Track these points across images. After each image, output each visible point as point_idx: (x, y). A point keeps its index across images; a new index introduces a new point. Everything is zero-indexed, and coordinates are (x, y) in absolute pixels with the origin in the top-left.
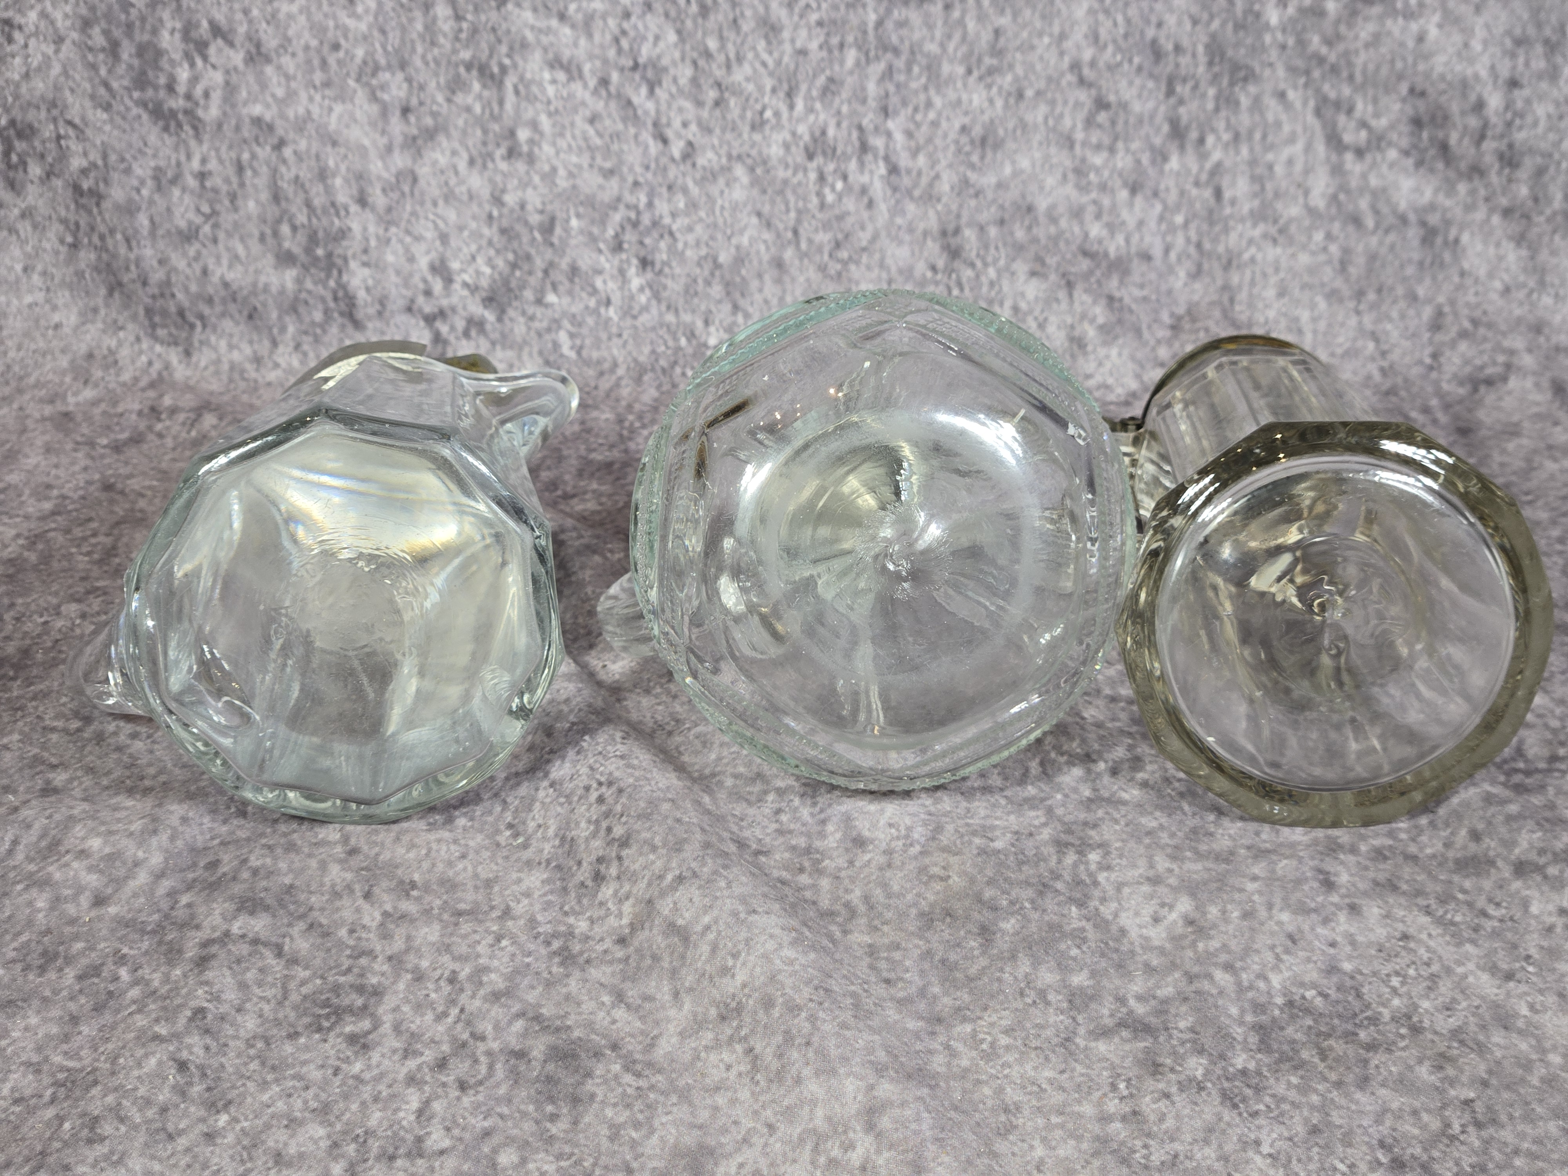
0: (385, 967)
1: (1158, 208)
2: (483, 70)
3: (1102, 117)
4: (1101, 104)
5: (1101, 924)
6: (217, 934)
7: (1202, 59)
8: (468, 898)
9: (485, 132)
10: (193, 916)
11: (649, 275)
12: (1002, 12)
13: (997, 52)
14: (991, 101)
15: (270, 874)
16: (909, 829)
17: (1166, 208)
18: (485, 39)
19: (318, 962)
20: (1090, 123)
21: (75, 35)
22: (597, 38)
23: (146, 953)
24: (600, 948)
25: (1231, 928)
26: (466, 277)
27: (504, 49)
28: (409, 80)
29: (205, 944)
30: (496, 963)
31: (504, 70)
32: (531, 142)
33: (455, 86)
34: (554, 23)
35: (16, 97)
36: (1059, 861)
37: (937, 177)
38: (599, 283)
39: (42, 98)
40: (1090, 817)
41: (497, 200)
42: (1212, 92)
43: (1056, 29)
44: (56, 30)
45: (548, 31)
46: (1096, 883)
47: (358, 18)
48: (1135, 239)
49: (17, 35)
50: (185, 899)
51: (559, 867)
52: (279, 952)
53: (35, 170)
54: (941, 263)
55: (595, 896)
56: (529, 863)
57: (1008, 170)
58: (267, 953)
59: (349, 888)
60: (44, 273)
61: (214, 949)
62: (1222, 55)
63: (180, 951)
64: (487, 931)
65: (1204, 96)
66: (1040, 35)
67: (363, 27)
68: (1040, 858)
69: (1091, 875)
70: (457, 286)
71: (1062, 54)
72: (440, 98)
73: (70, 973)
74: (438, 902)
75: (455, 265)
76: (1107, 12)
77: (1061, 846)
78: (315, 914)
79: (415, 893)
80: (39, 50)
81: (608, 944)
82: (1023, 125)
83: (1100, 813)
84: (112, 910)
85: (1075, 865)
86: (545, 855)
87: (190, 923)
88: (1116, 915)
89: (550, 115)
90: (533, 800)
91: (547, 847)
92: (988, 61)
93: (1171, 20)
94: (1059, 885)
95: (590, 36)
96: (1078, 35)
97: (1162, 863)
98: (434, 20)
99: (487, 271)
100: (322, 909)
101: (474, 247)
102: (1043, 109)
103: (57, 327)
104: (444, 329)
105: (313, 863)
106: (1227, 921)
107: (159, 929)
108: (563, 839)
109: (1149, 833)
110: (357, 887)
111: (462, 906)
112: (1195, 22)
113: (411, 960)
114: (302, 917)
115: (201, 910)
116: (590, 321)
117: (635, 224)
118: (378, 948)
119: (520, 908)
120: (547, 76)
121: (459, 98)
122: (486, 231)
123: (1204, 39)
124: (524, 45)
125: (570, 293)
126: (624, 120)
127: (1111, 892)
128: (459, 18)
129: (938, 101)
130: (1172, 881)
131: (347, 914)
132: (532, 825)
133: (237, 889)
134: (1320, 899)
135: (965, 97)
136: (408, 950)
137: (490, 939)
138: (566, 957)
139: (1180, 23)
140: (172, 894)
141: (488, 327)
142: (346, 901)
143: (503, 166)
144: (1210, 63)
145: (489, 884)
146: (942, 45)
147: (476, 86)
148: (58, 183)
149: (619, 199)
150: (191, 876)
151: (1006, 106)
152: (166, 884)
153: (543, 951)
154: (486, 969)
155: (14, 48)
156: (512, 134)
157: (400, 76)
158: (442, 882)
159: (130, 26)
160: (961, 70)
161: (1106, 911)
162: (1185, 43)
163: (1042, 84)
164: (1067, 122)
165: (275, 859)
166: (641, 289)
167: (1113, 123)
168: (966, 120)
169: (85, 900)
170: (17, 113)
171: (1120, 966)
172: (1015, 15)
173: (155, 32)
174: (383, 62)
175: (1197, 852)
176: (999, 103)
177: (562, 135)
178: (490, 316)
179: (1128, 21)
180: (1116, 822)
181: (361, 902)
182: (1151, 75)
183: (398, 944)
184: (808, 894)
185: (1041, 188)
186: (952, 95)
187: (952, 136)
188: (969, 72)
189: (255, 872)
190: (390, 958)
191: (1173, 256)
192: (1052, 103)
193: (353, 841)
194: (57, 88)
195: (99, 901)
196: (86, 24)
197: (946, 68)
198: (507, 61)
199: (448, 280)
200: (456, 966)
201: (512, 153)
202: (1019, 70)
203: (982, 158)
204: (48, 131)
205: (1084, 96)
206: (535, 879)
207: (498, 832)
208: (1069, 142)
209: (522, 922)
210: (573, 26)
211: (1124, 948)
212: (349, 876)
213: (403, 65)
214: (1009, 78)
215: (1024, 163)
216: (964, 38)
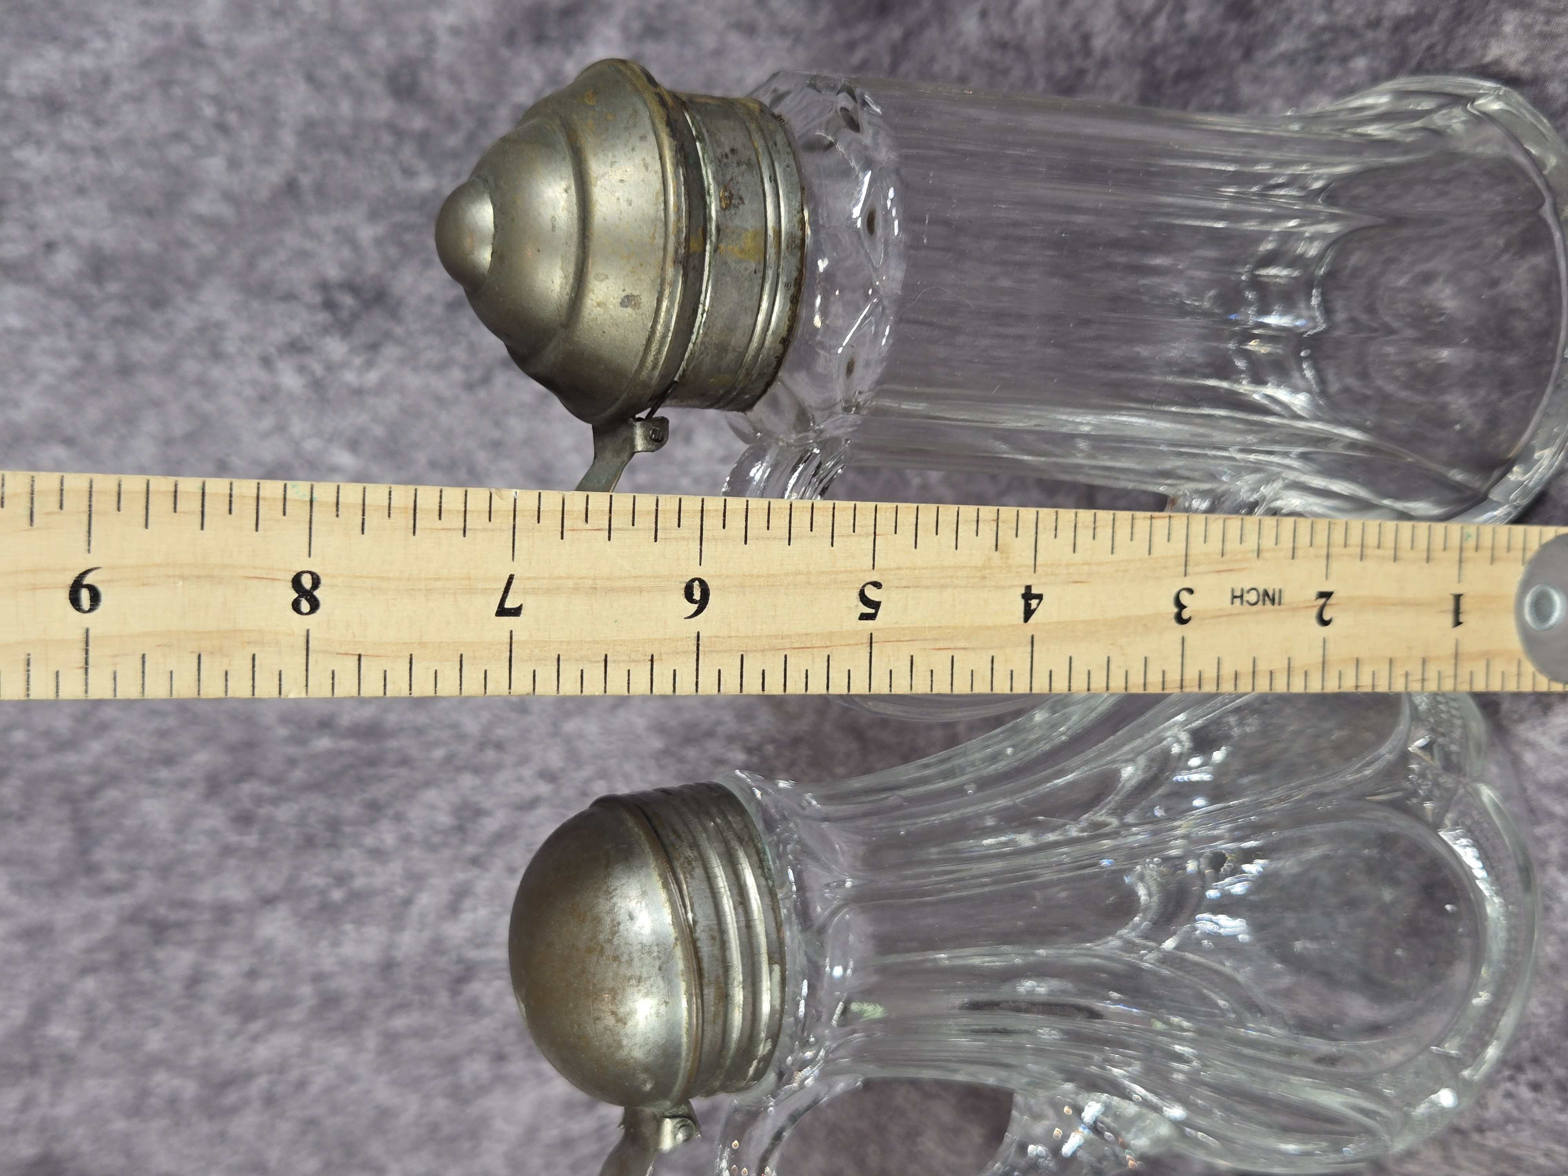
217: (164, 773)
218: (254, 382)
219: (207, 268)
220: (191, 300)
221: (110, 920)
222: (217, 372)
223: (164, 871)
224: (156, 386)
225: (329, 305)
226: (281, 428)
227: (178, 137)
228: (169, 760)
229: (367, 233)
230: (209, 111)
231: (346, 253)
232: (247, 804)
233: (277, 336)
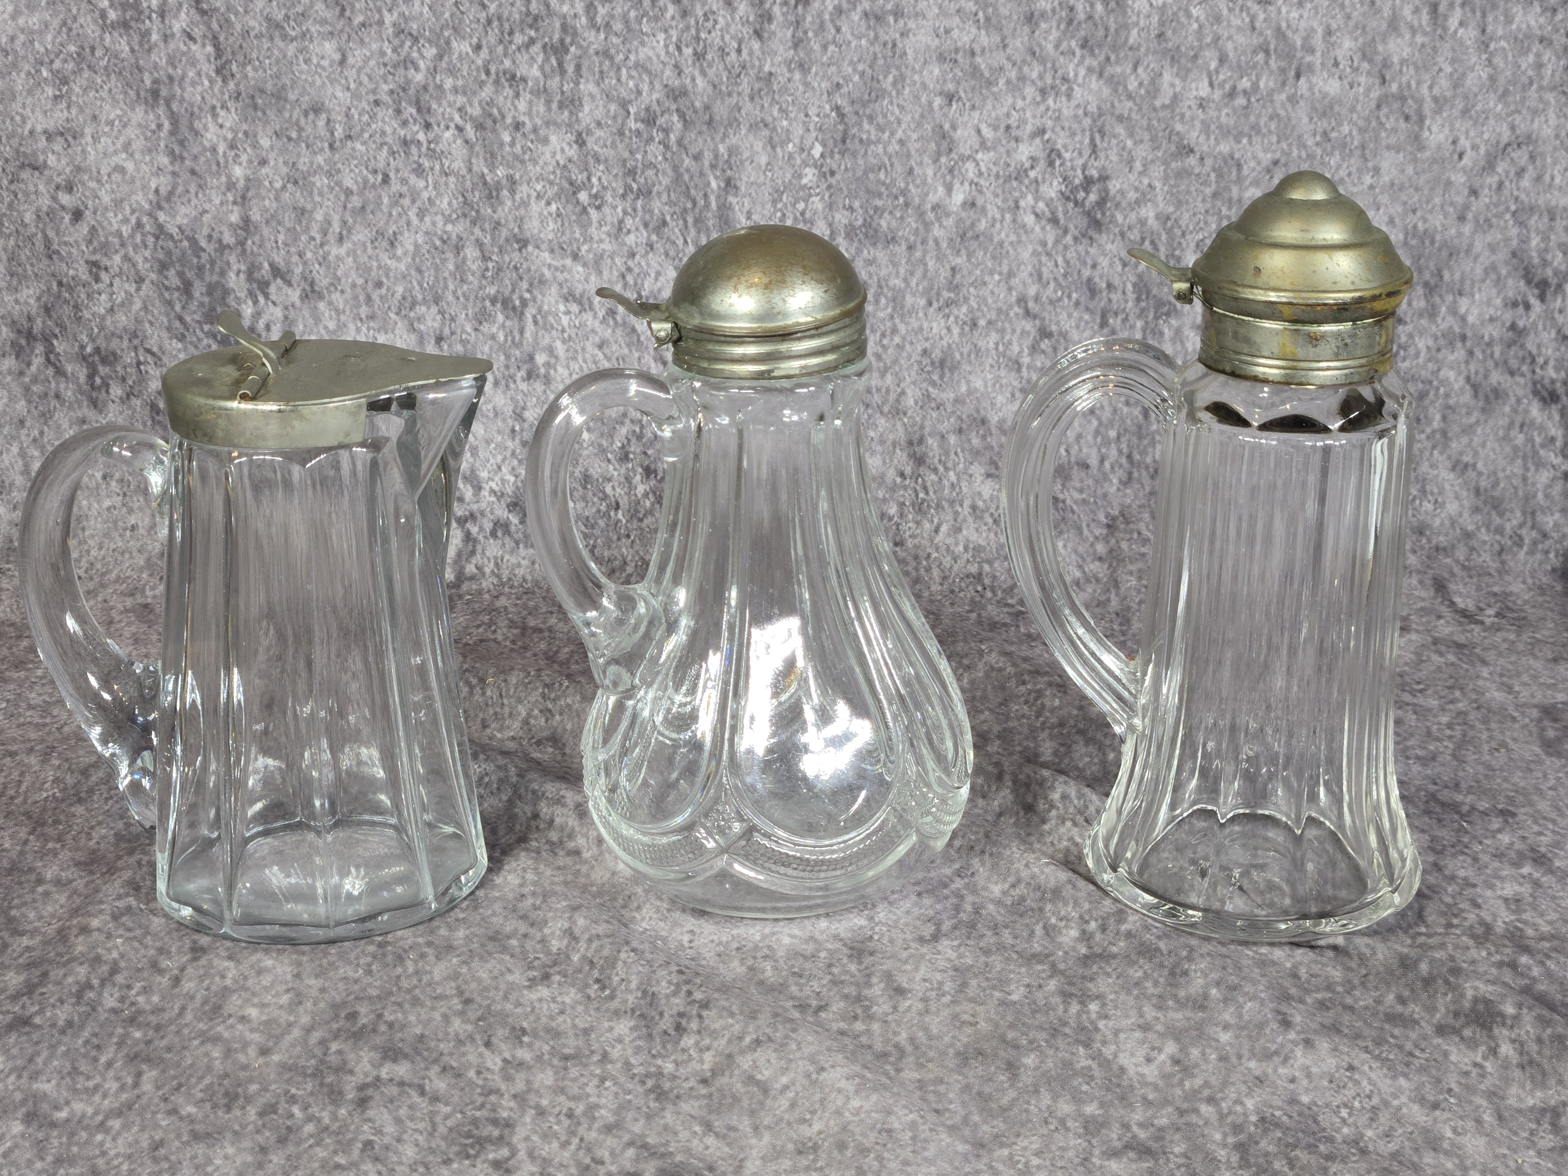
0: (512, 1104)
1: (1095, 423)
2: (506, 303)
3: (1045, 344)
4: (1044, 333)
5: (1105, 1063)
6: (369, 1079)
7: (1131, 296)
8: (570, 1044)
9: (508, 357)
10: (345, 1062)
11: (653, 482)
12: (958, 253)
13: (954, 287)
14: (949, 329)
15: (403, 1027)
16: (941, 983)
17: (1100, 423)
18: (508, 277)
19: (456, 1099)
20: (1034, 349)
21: (153, 276)
22: (606, 274)
23: (311, 1094)
24: (686, 1085)
25: (1210, 1067)
26: (493, 485)
27: (525, 285)
28: (442, 313)
29: (362, 1088)
30: (603, 1101)
31: (524, 303)
32: (548, 365)
33: (481, 317)
34: (568, 262)
35: (102, 328)
36: (1066, 1011)
37: (903, 393)
38: (608, 490)
39: (125, 329)
40: (1088, 972)
41: (519, 417)
42: (1139, 324)
43: (1005, 269)
44: (137, 272)
45: (563, 269)
46: (1097, 1029)
47: (399, 260)
48: (1074, 450)
49: (103, 275)
50: (334, 1047)
51: (643, 1016)
52: (422, 1092)
53: (117, 391)
54: (908, 470)
55: (677, 1043)
56: (617, 1013)
57: (964, 389)
58: (413, 1093)
59: (471, 1038)
60: (121, 481)
61: (370, 1092)
62: (1148, 293)
63: (341, 1093)
64: (592, 1074)
65: (1132, 327)
66: (991, 273)
67: (403, 267)
68: (1049, 1008)
69: (1092, 1022)
70: (485, 493)
71: (1010, 289)
72: (469, 329)
73: (252, 1112)
74: (546, 1048)
75: (484, 474)
76: (1048, 254)
77: (1066, 996)
78: (446, 1059)
79: (526, 1039)
80: (122, 288)
81: (692, 1083)
82: (977, 351)
83: (1095, 968)
84: (276, 1058)
85: (1079, 1014)
86: (630, 1005)
87: (343, 1069)
88: (1116, 1056)
89: (564, 342)
90: (616, 959)
91: (631, 998)
92: (946, 294)
93: (1104, 262)
94: (1067, 1030)
95: (600, 273)
96: (1024, 274)
97: (1150, 1013)
98: (464, 259)
99: (512, 479)
100: (451, 1054)
101: (499, 458)
102: (994, 337)
103: (133, 528)
104: (474, 530)
105: (437, 1016)
106: (1206, 1061)
107: (317, 1073)
108: (645, 992)
109: (1137, 984)
110: (478, 1037)
111: (567, 1051)
112: (1125, 265)
113: (532, 1099)
114: (436, 1061)
115: (351, 1056)
116: (602, 523)
117: (640, 437)
118: (503, 1087)
119: (616, 1053)
120: (562, 308)
121: (485, 328)
122: (509, 444)
123: (1134, 279)
124: (542, 281)
125: (584, 498)
126: (628, 346)
127: (1110, 1037)
128: (485, 258)
129: (902, 328)
130: (1159, 1028)
131: (472, 1058)
132: (616, 979)
133: (379, 1040)
134: (1279, 1040)
135: (925, 325)
136: (529, 1091)
137: (596, 1081)
138: (660, 1094)
139: (1111, 265)
140: (323, 1043)
141: (513, 528)
142: (469, 1048)
143: (523, 386)
144: (1138, 300)
145: (586, 1032)
146: (905, 280)
147: (500, 317)
148: (137, 402)
149: (625, 415)
150: (335, 1026)
151: (962, 334)
152: (316, 1036)
153: (640, 1089)
154: (597, 1106)
155: (101, 286)
156: (531, 358)
157: (434, 309)
158: (548, 1030)
159: (201, 268)
160: (922, 302)
161: (1108, 1051)
162: (1116, 281)
163: (993, 315)
164: (1016, 348)
165: (405, 1013)
166: (646, 495)
167: (1055, 349)
168: (927, 345)
169: (252, 1052)
170: (101, 343)
171: (1122, 1098)
172: (969, 256)
173: (223, 273)
174: (420, 297)
175: (1177, 1001)
176: (956, 331)
177: (574, 359)
178: (514, 519)
179: (1067, 262)
180: (1109, 975)
181: (482, 1049)
182: (1087, 309)
183: (519, 1086)
184: (864, 1039)
185: (993, 404)
186: (915, 324)
187: (915, 357)
188: (930, 304)
189: (391, 1025)
190: (515, 1096)
191: (1107, 465)
192: (1002, 331)
193: (467, 995)
194: (138, 321)
195: (264, 1052)
196: (163, 267)
197: (909, 300)
198: (527, 296)
199: (478, 488)
200: (572, 1104)
201: (530, 376)
202: (973, 303)
203: (942, 377)
204: (129, 358)
205: (1028, 325)
206: (623, 1027)
207: (587, 986)
208: (1017, 366)
209: (619, 1065)
210: (585, 265)
211: (1125, 1083)
212: (469, 1028)
213: (437, 300)
214: (964, 309)
215: (978, 384)
216: (925, 276)
217: (688, 51)
218: (1023, 122)
219: (1115, 83)
220: (1090, 70)
221: (565, 8)
222: (1030, 91)
223: (606, 54)
224: (1018, 44)
225: (1088, 182)
226: (983, 145)
227: (1223, 59)
228: (699, 56)
229: (1148, 212)
230: (1245, 83)
231: (1132, 195)
232: (661, 121)
233: (1062, 139)
